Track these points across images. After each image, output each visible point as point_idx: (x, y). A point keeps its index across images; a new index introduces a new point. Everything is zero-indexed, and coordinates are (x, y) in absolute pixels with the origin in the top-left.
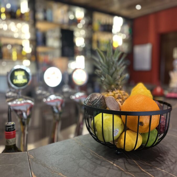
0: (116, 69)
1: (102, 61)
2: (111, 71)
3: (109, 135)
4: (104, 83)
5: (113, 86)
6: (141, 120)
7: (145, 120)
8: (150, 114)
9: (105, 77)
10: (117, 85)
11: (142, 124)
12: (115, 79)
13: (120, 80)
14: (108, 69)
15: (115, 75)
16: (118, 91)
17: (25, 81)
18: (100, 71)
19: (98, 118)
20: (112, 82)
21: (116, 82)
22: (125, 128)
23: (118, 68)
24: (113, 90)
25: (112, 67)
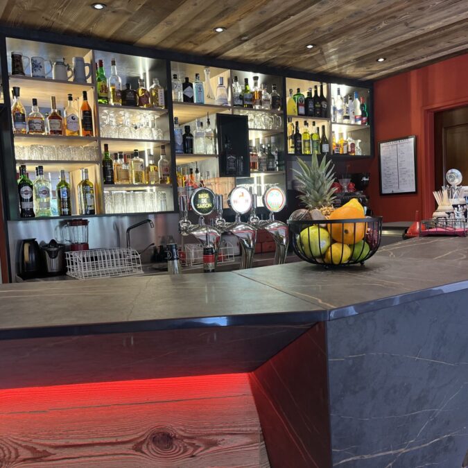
0: (322, 183)
1: (306, 175)
2: (317, 186)
3: (316, 246)
4: (310, 200)
5: (320, 203)
6: (345, 228)
7: (350, 227)
8: (354, 221)
9: (311, 194)
10: (325, 201)
11: (346, 231)
12: (322, 195)
13: (329, 196)
14: (314, 184)
15: (321, 190)
16: (326, 208)
17: (210, 205)
18: (305, 187)
19: (304, 233)
20: (318, 198)
21: (324, 198)
22: (333, 241)
23: (325, 182)
24: (320, 207)
25: (318, 182)
